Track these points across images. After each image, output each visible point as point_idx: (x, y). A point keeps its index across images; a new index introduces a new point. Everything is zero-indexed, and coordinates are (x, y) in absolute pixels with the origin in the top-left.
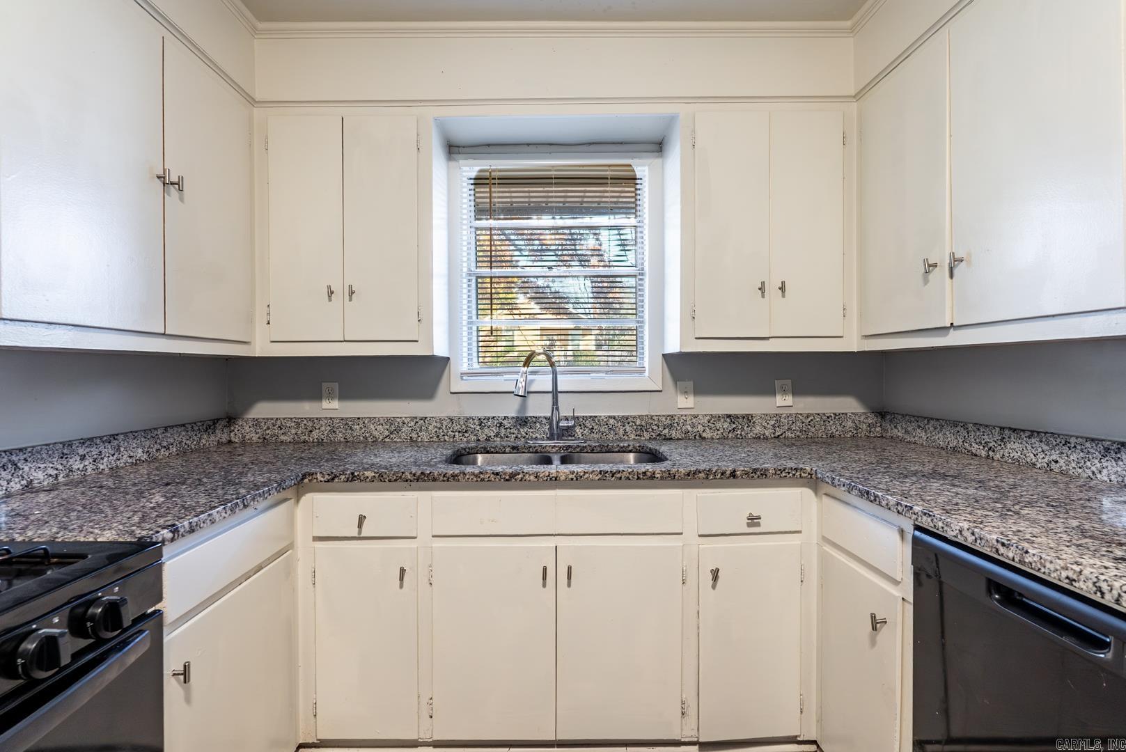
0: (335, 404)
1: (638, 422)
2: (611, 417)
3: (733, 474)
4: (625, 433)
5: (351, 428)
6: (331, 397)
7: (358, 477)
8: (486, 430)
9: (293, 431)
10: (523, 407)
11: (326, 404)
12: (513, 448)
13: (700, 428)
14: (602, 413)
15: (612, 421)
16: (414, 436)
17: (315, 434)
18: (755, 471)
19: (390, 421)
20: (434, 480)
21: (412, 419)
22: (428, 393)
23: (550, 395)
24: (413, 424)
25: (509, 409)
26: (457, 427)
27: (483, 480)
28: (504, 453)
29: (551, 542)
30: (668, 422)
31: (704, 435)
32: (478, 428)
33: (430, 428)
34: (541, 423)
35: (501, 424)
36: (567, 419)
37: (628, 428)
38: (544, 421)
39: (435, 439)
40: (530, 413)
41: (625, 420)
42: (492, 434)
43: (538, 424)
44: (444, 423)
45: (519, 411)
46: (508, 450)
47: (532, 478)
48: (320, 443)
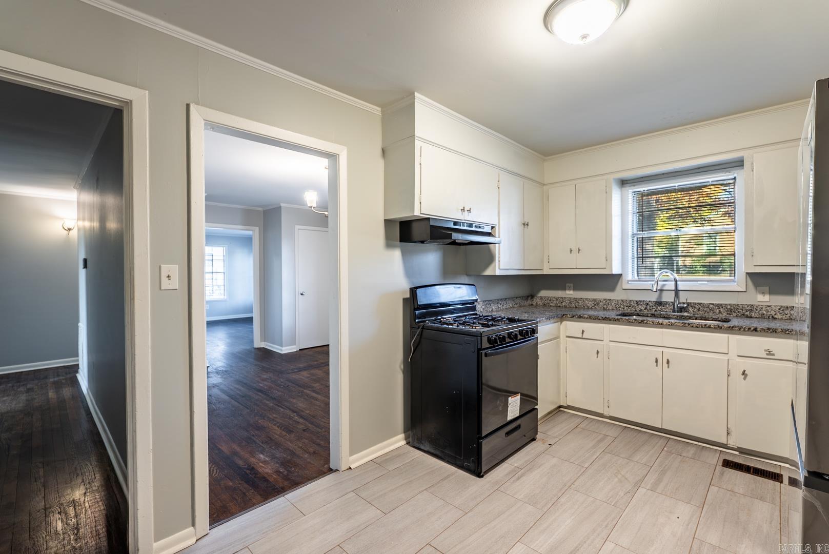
0: (571, 292)
1: (729, 307)
2: (711, 304)
3: (755, 330)
4: (720, 312)
5: (578, 302)
6: (569, 289)
7: (582, 317)
8: (640, 306)
9: (555, 302)
10: (660, 296)
11: (568, 292)
12: (652, 314)
13: (773, 313)
14: (706, 302)
15: (711, 306)
16: (605, 307)
17: (564, 304)
18: (769, 329)
19: (595, 300)
20: (610, 320)
21: (604, 300)
22: (612, 289)
23: (674, 292)
24: (604, 302)
25: (653, 298)
26: (625, 304)
27: (630, 322)
28: (648, 316)
29: (661, 349)
30: (749, 308)
31: (776, 316)
32: (636, 305)
33: (613, 304)
34: (669, 305)
35: (647, 304)
36: (684, 303)
37: (722, 310)
38: (671, 304)
39: (615, 309)
40: (664, 299)
41: (720, 306)
42: (643, 308)
43: (667, 305)
44: (619, 302)
45: (658, 299)
46: (649, 315)
47: (651, 323)
48: (565, 307)
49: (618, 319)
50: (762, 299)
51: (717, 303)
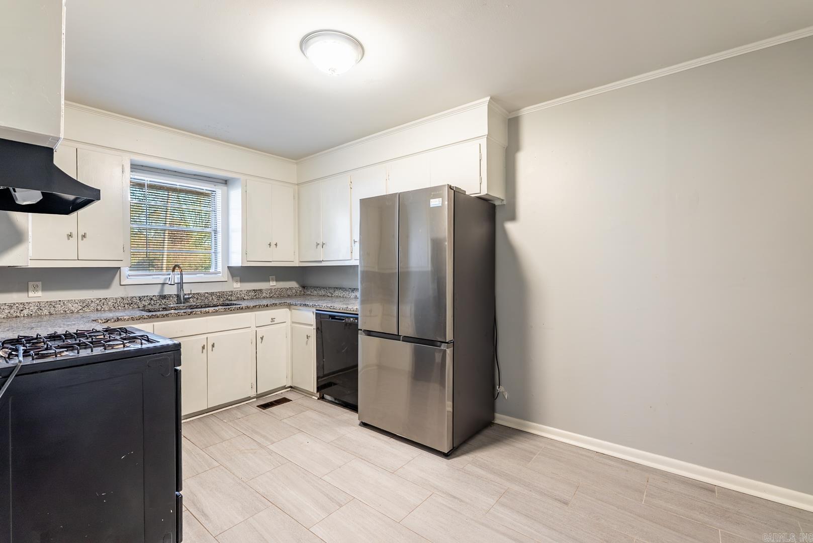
0: (39, 294)
1: (218, 294)
2: (206, 293)
3: (267, 306)
4: (212, 299)
5: (54, 307)
6: (35, 289)
7: (121, 319)
8: (143, 302)
9: (7, 311)
10: (162, 290)
11: (31, 294)
12: (164, 308)
13: (243, 295)
14: (202, 291)
15: (206, 295)
16: (99, 308)
17: (26, 312)
18: (273, 304)
19: (83, 301)
20: (158, 317)
21: (98, 299)
22: (107, 285)
24: (98, 302)
25: (155, 292)
26: (125, 302)
27: (179, 315)
29: (205, 336)
30: (230, 294)
31: (245, 298)
32: (139, 301)
33: (109, 303)
35: (151, 299)
36: (189, 294)
37: (214, 297)
38: (174, 296)
40: (166, 293)
41: (212, 294)
42: (146, 304)
43: (171, 298)
44: (118, 300)
45: (159, 293)
46: (161, 310)
47: (199, 313)
48: (29, 316)
49: (166, 315)
50: (237, 286)
51: (211, 292)
